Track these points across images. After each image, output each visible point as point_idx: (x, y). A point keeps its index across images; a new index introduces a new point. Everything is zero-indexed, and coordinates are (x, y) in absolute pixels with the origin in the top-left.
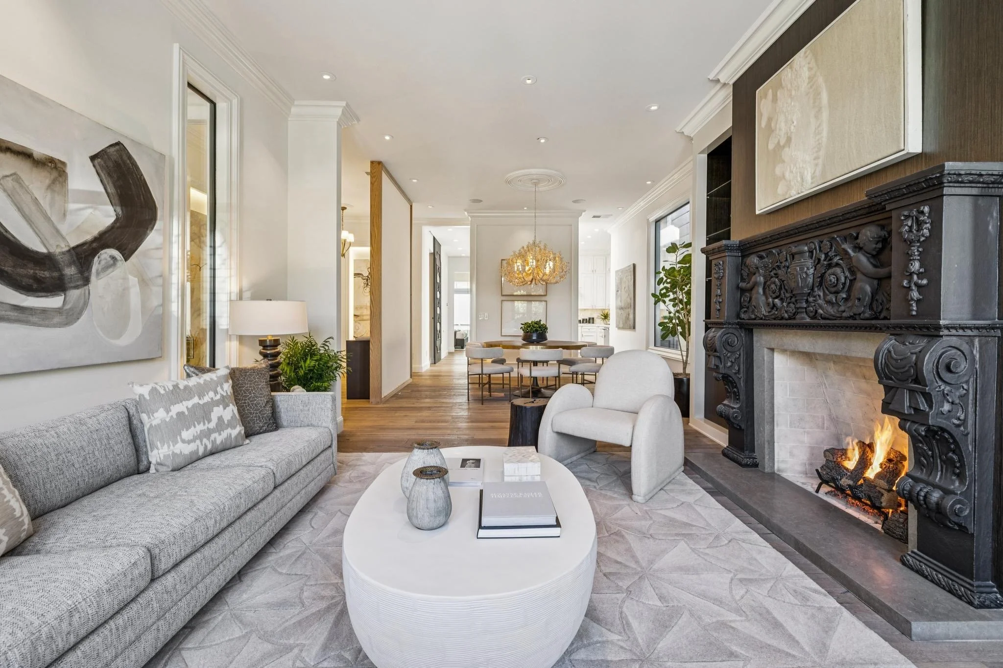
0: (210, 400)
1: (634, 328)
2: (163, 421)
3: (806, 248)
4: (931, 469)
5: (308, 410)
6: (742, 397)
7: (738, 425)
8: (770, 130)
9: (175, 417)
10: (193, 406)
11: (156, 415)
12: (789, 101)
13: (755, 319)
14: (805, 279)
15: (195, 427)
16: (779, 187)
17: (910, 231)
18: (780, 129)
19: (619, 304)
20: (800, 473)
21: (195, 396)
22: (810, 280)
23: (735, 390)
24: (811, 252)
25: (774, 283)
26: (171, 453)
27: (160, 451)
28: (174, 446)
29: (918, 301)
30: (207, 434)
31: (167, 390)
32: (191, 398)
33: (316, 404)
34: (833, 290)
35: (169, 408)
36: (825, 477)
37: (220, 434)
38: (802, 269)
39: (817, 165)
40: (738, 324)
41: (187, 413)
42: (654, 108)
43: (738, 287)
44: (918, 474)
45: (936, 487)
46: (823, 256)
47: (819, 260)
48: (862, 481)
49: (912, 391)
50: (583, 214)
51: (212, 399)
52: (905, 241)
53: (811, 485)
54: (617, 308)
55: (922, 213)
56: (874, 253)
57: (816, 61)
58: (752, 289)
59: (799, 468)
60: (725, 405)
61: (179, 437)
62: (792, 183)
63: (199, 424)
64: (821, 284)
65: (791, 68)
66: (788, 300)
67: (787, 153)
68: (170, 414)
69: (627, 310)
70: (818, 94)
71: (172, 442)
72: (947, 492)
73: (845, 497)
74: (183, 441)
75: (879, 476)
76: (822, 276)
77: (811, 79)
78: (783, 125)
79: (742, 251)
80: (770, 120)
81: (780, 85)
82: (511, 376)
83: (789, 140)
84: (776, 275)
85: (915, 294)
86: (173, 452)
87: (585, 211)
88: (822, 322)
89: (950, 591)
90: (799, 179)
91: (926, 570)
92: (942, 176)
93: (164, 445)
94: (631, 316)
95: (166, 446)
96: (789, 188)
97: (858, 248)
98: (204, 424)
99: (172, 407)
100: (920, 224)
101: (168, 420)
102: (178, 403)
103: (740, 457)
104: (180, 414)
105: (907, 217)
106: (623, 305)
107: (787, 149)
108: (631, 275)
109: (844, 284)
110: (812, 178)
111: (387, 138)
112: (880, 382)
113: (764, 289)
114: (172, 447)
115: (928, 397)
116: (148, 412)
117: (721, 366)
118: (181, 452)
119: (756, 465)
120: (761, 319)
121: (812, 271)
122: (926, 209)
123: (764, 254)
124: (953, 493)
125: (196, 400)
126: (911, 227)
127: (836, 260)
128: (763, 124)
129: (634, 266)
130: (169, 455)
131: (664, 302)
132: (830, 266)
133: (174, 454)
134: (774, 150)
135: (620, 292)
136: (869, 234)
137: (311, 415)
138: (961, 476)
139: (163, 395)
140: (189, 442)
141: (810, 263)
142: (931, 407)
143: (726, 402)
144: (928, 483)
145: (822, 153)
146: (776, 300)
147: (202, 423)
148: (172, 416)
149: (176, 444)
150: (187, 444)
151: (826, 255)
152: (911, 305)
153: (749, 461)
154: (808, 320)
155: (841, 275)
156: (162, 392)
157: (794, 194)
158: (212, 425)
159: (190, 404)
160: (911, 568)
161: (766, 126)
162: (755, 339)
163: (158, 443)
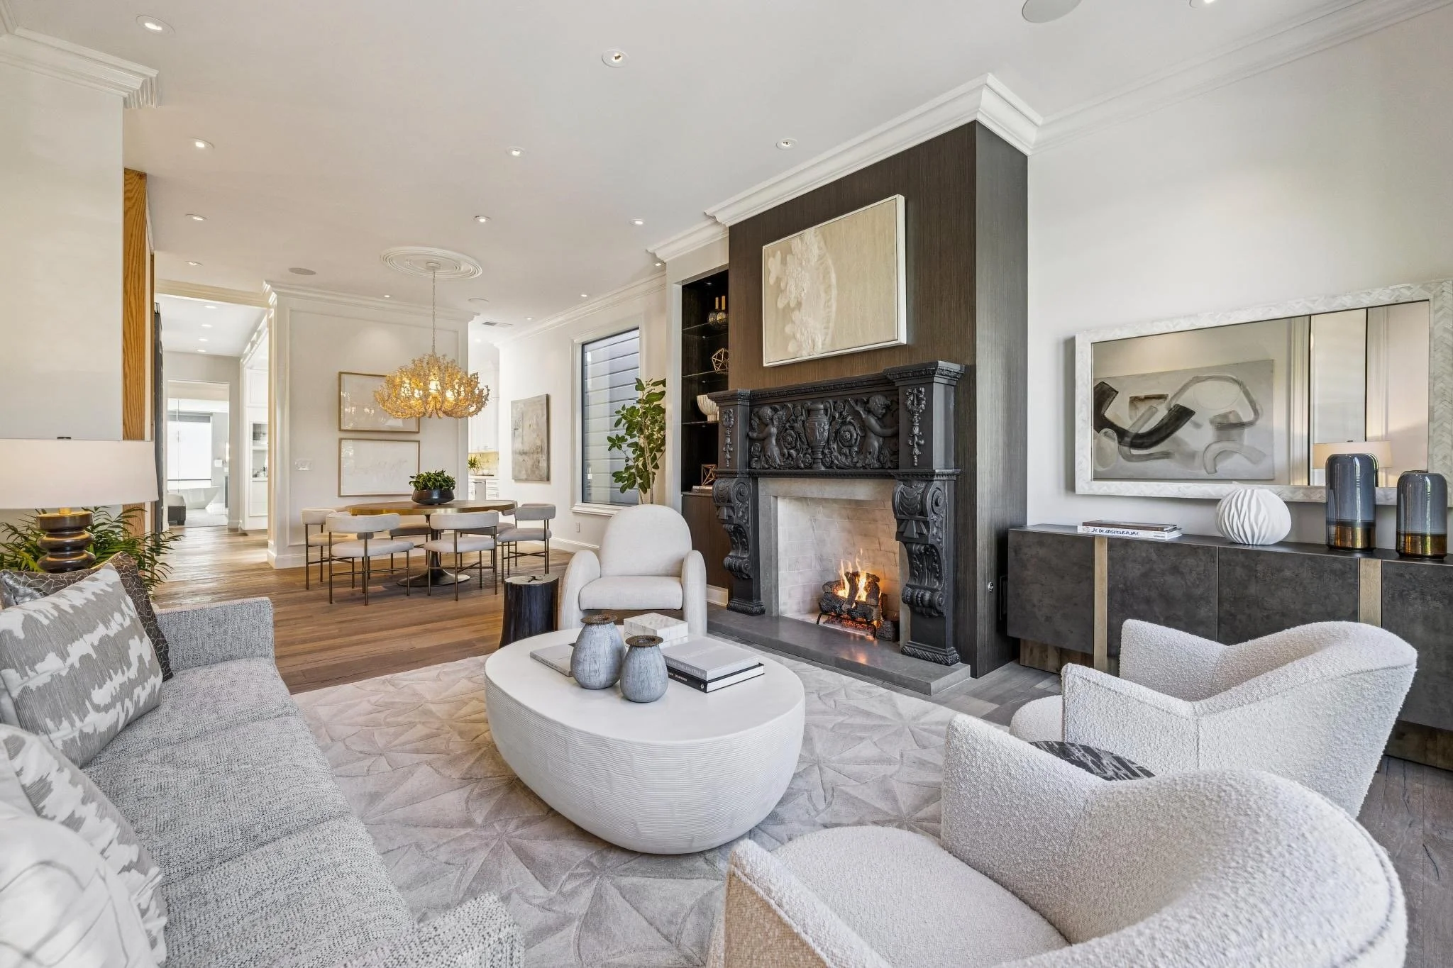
0: (120, 629)
1: (548, 479)
2: (56, 677)
3: (822, 406)
4: (921, 578)
5: (225, 632)
6: (751, 546)
7: (747, 575)
8: (779, 290)
9: (77, 665)
10: (101, 640)
11: (39, 667)
12: (800, 269)
13: (769, 468)
14: (823, 433)
15: (111, 679)
16: (790, 345)
17: (913, 404)
18: (790, 292)
19: (519, 446)
20: (796, 612)
21: (98, 624)
22: (826, 434)
23: (744, 540)
24: (826, 410)
25: (790, 435)
26: (77, 734)
27: (53, 736)
28: (82, 720)
29: (918, 456)
30: (126, 690)
31: (52, 618)
32: (94, 628)
33: (242, 619)
34: (847, 444)
35: (65, 648)
36: (825, 608)
37: (144, 688)
38: (820, 425)
39: (827, 334)
40: (749, 473)
41: (94, 656)
42: (639, 223)
43: (748, 435)
44: (913, 583)
45: (926, 589)
46: (837, 415)
47: (834, 418)
48: (854, 605)
49: (917, 521)
50: (476, 317)
51: (122, 625)
52: (909, 411)
53: (812, 619)
54: (514, 452)
55: (921, 392)
56: (880, 416)
57: (825, 242)
58: (764, 439)
59: (795, 607)
60: (732, 557)
61: (87, 703)
62: (804, 346)
63: (116, 673)
64: (835, 438)
65: (801, 239)
66: (804, 452)
67: (796, 316)
68: (69, 661)
69: (535, 456)
70: (826, 273)
71: (77, 713)
72: (933, 591)
73: (840, 622)
74: (97, 708)
75: (868, 597)
76: (837, 432)
77: (821, 257)
78: (793, 289)
79: (751, 401)
80: (778, 280)
81: (788, 251)
82: (410, 556)
83: (799, 304)
84: (792, 428)
85: (917, 451)
86: (81, 731)
87: (478, 314)
88: (838, 471)
89: (935, 661)
90: (810, 341)
91: (919, 652)
92: (936, 369)
93: (61, 722)
94: (543, 464)
95: (65, 724)
96: (800, 347)
97: (869, 411)
98: (123, 673)
99: (69, 648)
100: (919, 401)
101: (64, 673)
102: (78, 640)
103: (748, 607)
104: (85, 659)
105: (910, 394)
106: (526, 449)
107: (797, 312)
108: (542, 409)
109: (856, 439)
110: (823, 344)
111: (200, 145)
112: (895, 517)
113: (777, 440)
114: (78, 724)
115: (927, 524)
116: (21, 664)
117: (735, 517)
118: (95, 730)
119: (763, 612)
120: (775, 468)
121: (827, 427)
122: (923, 390)
123: (778, 407)
124: (936, 590)
125: (101, 631)
126: (913, 402)
127: (849, 419)
128: (772, 281)
129: (548, 397)
130: (73, 740)
131: (620, 448)
132: (844, 423)
133: (84, 736)
134: (784, 309)
135: (520, 430)
136: (878, 402)
137: (230, 640)
138: (939, 579)
139: (48, 627)
140: (107, 708)
141: (825, 420)
142: (928, 531)
143: (731, 554)
144: (920, 588)
145: (832, 325)
146: (792, 451)
147: (120, 671)
148: (72, 666)
149: (85, 716)
150: (103, 713)
151: (841, 414)
152: (914, 459)
153: (756, 609)
154: (823, 469)
155: (853, 433)
156: (46, 622)
157: (805, 356)
158: (132, 673)
159: (94, 637)
160: (909, 655)
161: (775, 283)
162: (760, 487)
163: (48, 721)
